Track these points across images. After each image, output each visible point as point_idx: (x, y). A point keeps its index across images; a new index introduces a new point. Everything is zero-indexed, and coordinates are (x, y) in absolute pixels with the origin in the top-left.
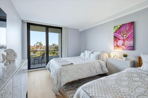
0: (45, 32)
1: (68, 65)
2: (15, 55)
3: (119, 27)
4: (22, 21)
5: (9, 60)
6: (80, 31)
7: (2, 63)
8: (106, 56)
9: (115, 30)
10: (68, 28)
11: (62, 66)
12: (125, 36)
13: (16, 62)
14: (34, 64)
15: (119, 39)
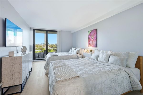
0: (45, 34)
1: (55, 56)
2: (26, 49)
3: (90, 31)
4: (30, 28)
5: (24, 51)
6: (72, 32)
7: (22, 51)
8: (83, 51)
9: (89, 34)
10: (62, 31)
11: (51, 56)
12: (93, 38)
13: (26, 52)
14: (38, 57)
15: (91, 40)
